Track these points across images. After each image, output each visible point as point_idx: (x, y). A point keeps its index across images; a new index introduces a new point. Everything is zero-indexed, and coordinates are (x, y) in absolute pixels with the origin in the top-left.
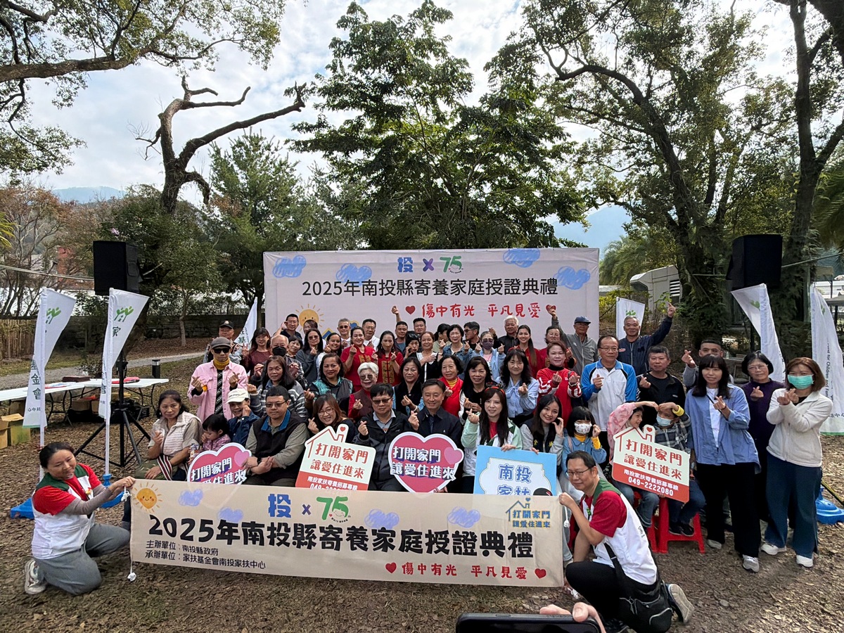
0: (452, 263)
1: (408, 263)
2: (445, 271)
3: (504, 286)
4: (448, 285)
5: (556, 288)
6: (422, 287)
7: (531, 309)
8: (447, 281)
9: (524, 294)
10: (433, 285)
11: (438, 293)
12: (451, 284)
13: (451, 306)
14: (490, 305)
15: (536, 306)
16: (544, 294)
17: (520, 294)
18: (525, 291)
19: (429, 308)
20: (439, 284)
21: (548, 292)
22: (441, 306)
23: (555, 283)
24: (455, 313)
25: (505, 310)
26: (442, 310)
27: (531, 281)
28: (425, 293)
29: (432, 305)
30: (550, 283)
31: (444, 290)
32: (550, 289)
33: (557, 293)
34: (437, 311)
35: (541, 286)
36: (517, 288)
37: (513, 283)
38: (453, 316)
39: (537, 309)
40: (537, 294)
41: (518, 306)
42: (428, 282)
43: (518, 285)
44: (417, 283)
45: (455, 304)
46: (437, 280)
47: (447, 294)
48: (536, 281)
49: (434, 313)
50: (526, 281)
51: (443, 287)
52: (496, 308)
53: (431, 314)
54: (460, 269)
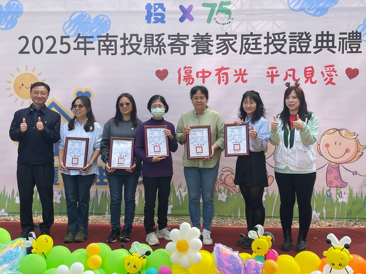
0: (218, 11)
1: (160, 10)
2: (209, 21)
3: (288, 41)
4: (212, 41)
5: (359, 45)
6: (178, 43)
7: (325, 73)
8: (211, 36)
9: (315, 53)
10: (193, 41)
11: (199, 52)
12: (217, 39)
13: (216, 70)
14: (269, 68)
15: (332, 70)
16: (343, 53)
17: (310, 52)
18: (318, 49)
19: (187, 71)
20: (201, 40)
21: (349, 50)
22: (203, 70)
23: (358, 38)
24: (222, 79)
25: (290, 75)
26: (203, 75)
27: (325, 35)
28: (182, 52)
29: (191, 68)
30: (351, 38)
31: (208, 48)
32: (352, 46)
33: (361, 52)
34: (197, 76)
35: (340, 42)
36: (306, 44)
37: (301, 38)
38: (219, 82)
39: (333, 73)
40: (334, 52)
41: (307, 70)
42: (186, 37)
43: (308, 41)
44: (171, 38)
45: (222, 67)
46: (198, 34)
47: (211, 54)
48: (333, 36)
49: (193, 79)
50: (319, 35)
51: (206, 44)
52: (277, 72)
53: (190, 81)
54: (229, 18)
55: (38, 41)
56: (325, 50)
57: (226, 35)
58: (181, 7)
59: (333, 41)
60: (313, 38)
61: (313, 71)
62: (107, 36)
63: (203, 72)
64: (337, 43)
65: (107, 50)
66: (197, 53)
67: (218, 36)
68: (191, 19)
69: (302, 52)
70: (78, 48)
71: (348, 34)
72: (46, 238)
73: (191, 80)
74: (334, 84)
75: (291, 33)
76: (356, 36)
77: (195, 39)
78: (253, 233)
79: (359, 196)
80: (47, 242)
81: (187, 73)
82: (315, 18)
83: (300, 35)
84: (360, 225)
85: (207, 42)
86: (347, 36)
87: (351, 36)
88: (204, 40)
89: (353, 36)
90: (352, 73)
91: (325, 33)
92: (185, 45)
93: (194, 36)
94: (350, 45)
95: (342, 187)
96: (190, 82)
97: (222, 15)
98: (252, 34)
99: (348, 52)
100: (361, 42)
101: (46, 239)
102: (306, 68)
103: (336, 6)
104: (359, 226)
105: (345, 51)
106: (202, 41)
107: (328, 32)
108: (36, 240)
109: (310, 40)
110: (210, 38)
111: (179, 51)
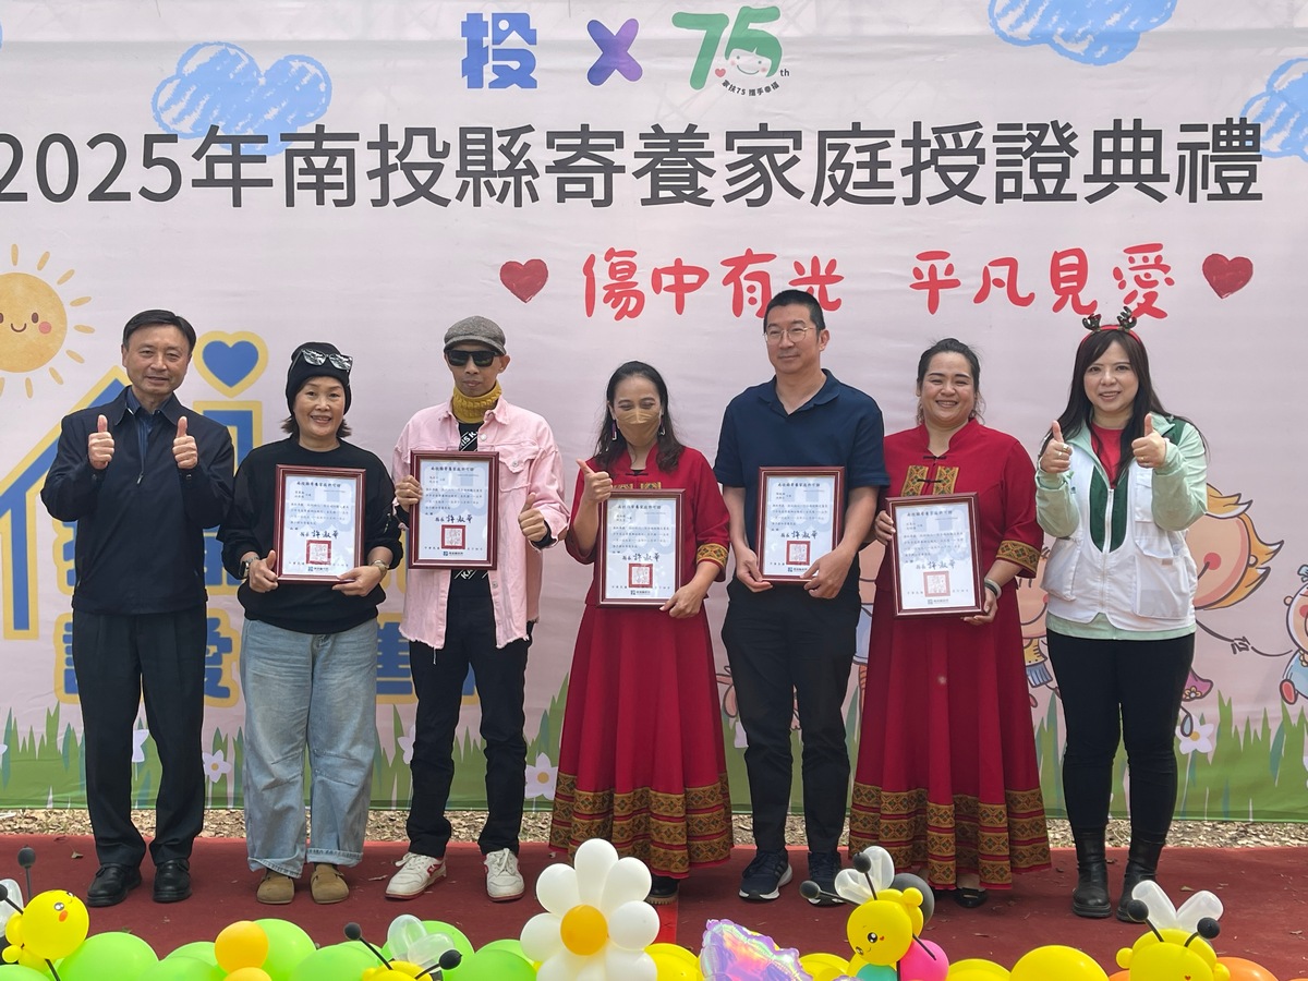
0: (734, 43)
1: (515, 40)
2: (698, 79)
3: (992, 156)
4: (710, 154)
5: (1253, 170)
6: (584, 162)
7: (1129, 276)
8: (706, 136)
9: (1091, 199)
10: (638, 155)
11: (663, 194)
12: (730, 147)
13: (725, 263)
14: (923, 257)
15: (1152, 262)
16: (1193, 198)
17: (1072, 197)
18: (1101, 186)
19: (618, 268)
20: (668, 150)
21: (1215, 188)
22: (678, 261)
23: (1249, 143)
24: (747, 295)
25: (999, 283)
26: (679, 280)
27: (1127, 134)
28: (599, 194)
29: (632, 254)
30: (1223, 144)
31: (694, 180)
32: (1225, 174)
33: (1258, 197)
34: (657, 287)
35: (1182, 158)
36: (1057, 168)
37: (1037, 144)
38: (738, 309)
39: (1156, 274)
40: (1160, 197)
41: (1063, 262)
42: (613, 141)
43: (1065, 154)
44: (558, 141)
45: (749, 251)
46: (657, 127)
47: (708, 203)
48: (1156, 135)
49: (640, 297)
50: (1106, 134)
51: (689, 166)
52: (950, 270)
53: (628, 303)
54: (772, 71)
55: (57, 152)
56: (1126, 190)
57: (763, 132)
58: (595, 28)
59: (1156, 155)
60: (1084, 145)
61: (1082, 267)
62: (320, 135)
63: (678, 269)
64: (1170, 165)
65: (320, 188)
66: (654, 200)
67: (731, 137)
68: (633, 73)
69: (1042, 196)
70: (210, 181)
71: (1210, 128)
72: (59, 904)
73: (633, 301)
74: (1160, 314)
75: (1001, 127)
76: (1242, 138)
77: (646, 145)
78: (855, 878)
79: (1255, 732)
80: (63, 917)
81: (618, 276)
82: (1091, 69)
83: (1036, 133)
84: (1262, 836)
85: (691, 158)
86: (1207, 137)
87: (1223, 138)
88: (680, 150)
89: (1229, 138)
90: (1227, 274)
91: (1127, 126)
92: (609, 169)
93: (642, 136)
94: (1219, 170)
95: (1193, 695)
96: (631, 308)
97: (748, 59)
98: (856, 131)
99: (1211, 197)
100: (1259, 158)
101: (58, 907)
102: (1057, 256)
103: (1165, 27)
104: (1257, 839)
105: (1201, 194)
106: (674, 153)
107: (1137, 122)
108: (22, 912)
109: (1074, 153)
110: (702, 145)
111: (589, 193)
